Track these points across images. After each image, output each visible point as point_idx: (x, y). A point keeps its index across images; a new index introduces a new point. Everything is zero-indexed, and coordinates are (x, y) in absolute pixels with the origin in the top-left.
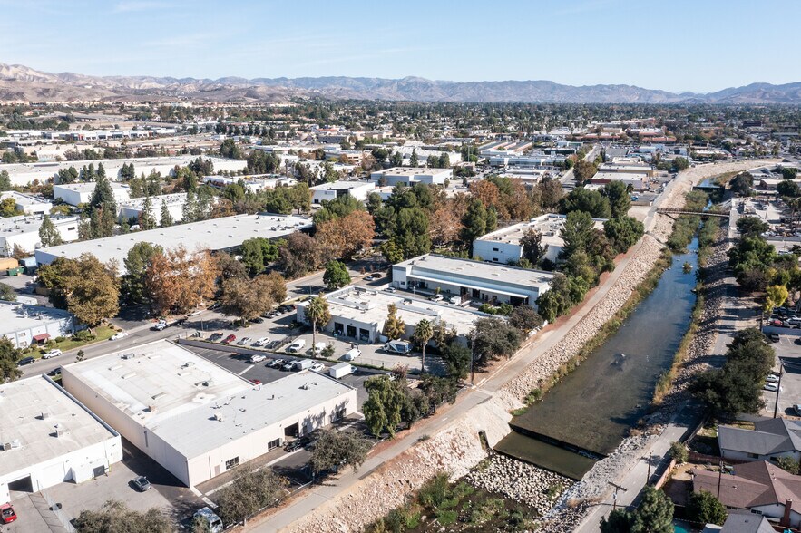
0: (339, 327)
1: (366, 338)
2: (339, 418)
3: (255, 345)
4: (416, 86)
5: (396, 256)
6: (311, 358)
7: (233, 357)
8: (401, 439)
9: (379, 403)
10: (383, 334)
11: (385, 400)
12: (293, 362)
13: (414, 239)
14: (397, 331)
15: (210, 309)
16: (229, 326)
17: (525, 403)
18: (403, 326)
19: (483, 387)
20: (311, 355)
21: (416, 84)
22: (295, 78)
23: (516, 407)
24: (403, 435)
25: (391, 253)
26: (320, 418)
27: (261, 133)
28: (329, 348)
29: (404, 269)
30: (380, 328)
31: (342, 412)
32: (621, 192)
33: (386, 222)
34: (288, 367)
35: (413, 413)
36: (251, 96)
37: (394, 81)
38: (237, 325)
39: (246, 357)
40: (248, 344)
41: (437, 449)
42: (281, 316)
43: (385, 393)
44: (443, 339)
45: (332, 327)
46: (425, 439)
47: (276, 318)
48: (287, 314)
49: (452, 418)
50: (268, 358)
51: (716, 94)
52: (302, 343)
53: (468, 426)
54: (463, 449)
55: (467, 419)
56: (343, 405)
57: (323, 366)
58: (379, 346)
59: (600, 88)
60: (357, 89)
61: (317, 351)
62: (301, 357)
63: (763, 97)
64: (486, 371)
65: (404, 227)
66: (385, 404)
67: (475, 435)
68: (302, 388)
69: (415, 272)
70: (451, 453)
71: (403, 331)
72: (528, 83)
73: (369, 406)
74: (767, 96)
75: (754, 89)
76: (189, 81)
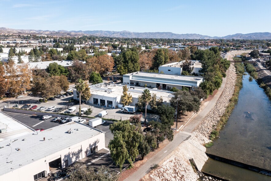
0: (96, 101)
1: (111, 106)
2: (93, 152)
3: (47, 110)
4: (126, 34)
5: (124, 72)
6: (78, 116)
7: (32, 117)
8: (138, 168)
9: (122, 141)
10: (120, 103)
11: (127, 138)
12: (68, 118)
13: (132, 65)
14: (128, 101)
15: (29, 95)
16: (36, 102)
17: (210, 139)
18: (131, 98)
19: (183, 130)
20: (79, 115)
21: (126, 33)
22: (84, 31)
23: (207, 142)
24: (139, 165)
25: (122, 71)
26: (77, 154)
27: (70, 43)
28: (89, 110)
29: (129, 77)
30: (118, 100)
31: (94, 148)
32: (217, 51)
33: (119, 62)
34: (64, 121)
35: (146, 148)
36: (68, 35)
37: (119, 32)
38: (40, 101)
39: (40, 117)
40: (43, 110)
41: (165, 174)
42: (65, 97)
43: (126, 134)
44: (155, 104)
45: (92, 101)
46: (155, 167)
47: (63, 98)
48: (69, 96)
49: (170, 150)
50: (53, 116)
51: (225, 37)
52: (74, 109)
53: (182, 155)
54: (183, 173)
55: (180, 151)
56: (95, 143)
57: (85, 120)
58: (118, 110)
59: (187, 35)
60: (106, 34)
61: (82, 113)
62: (73, 116)
63: (240, 37)
64: (182, 121)
65: (127, 59)
66: (126, 142)
67: (187, 162)
68: (67, 132)
69: (133, 78)
70: (175, 177)
71: (131, 101)
72: (164, 33)
73: (114, 144)
74: (242, 37)
75: (237, 35)
76: (47, 31)
